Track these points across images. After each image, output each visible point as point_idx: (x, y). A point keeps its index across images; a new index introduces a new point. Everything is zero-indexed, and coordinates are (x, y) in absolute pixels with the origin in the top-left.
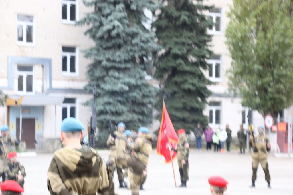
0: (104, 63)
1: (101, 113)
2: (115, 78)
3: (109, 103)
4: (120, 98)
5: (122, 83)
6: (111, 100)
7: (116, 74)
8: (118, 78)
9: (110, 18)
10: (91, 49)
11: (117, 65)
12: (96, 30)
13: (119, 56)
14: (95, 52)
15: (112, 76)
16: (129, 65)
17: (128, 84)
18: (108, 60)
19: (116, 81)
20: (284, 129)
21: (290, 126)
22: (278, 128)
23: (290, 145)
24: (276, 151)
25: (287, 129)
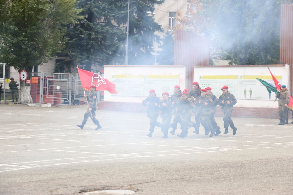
20: (37, 82)
21: (42, 79)
22: (31, 82)
23: (41, 96)
24: (29, 101)
25: (39, 82)
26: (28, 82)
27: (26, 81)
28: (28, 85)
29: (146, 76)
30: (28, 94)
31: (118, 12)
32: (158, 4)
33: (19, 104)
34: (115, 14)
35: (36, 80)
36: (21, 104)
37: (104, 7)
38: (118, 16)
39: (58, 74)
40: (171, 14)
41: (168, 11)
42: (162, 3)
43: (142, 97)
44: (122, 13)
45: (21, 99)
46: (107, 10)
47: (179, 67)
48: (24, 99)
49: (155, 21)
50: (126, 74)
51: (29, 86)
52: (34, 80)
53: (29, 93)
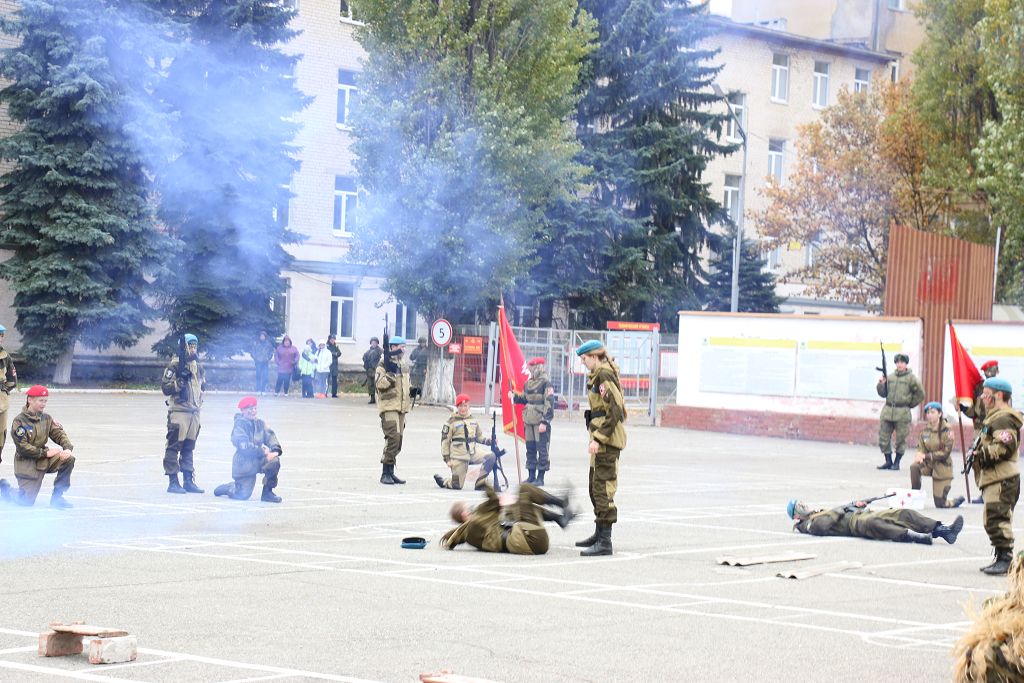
0: (53, 175)
1: (42, 295)
2: (77, 211)
3: (64, 273)
4: (89, 263)
5: (96, 226)
6: (68, 267)
7: (82, 204)
8: (86, 215)
9: (71, 66)
10: (18, 138)
11: (83, 182)
12: (34, 94)
13: (92, 160)
14: (27, 146)
15: (71, 208)
16: (113, 185)
17: (112, 229)
18: (62, 168)
19: (81, 220)
20: (478, 350)
21: (494, 343)
22: (462, 348)
23: (491, 386)
24: (451, 399)
25: (486, 351)
26: (455, 348)
27: (447, 348)
28: (449, 356)
29: (803, 344)
30: (448, 379)
31: (631, 172)
32: (723, 155)
33: (425, 404)
34: (625, 176)
35: (476, 344)
36: (431, 405)
37: (600, 159)
38: (632, 183)
39: (534, 332)
40: (731, 179)
41: (723, 172)
42: (732, 152)
43: (789, 397)
44: (643, 175)
45: (430, 393)
46: (604, 165)
47: (900, 322)
48: (440, 391)
49: (710, 197)
50: (742, 335)
51: (451, 358)
52: (471, 344)
53: (451, 377)
